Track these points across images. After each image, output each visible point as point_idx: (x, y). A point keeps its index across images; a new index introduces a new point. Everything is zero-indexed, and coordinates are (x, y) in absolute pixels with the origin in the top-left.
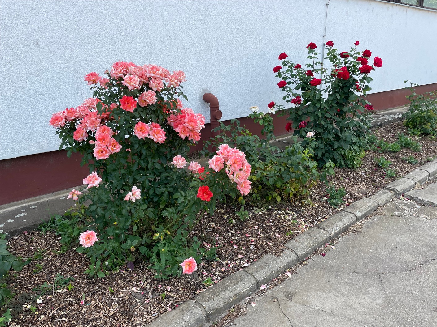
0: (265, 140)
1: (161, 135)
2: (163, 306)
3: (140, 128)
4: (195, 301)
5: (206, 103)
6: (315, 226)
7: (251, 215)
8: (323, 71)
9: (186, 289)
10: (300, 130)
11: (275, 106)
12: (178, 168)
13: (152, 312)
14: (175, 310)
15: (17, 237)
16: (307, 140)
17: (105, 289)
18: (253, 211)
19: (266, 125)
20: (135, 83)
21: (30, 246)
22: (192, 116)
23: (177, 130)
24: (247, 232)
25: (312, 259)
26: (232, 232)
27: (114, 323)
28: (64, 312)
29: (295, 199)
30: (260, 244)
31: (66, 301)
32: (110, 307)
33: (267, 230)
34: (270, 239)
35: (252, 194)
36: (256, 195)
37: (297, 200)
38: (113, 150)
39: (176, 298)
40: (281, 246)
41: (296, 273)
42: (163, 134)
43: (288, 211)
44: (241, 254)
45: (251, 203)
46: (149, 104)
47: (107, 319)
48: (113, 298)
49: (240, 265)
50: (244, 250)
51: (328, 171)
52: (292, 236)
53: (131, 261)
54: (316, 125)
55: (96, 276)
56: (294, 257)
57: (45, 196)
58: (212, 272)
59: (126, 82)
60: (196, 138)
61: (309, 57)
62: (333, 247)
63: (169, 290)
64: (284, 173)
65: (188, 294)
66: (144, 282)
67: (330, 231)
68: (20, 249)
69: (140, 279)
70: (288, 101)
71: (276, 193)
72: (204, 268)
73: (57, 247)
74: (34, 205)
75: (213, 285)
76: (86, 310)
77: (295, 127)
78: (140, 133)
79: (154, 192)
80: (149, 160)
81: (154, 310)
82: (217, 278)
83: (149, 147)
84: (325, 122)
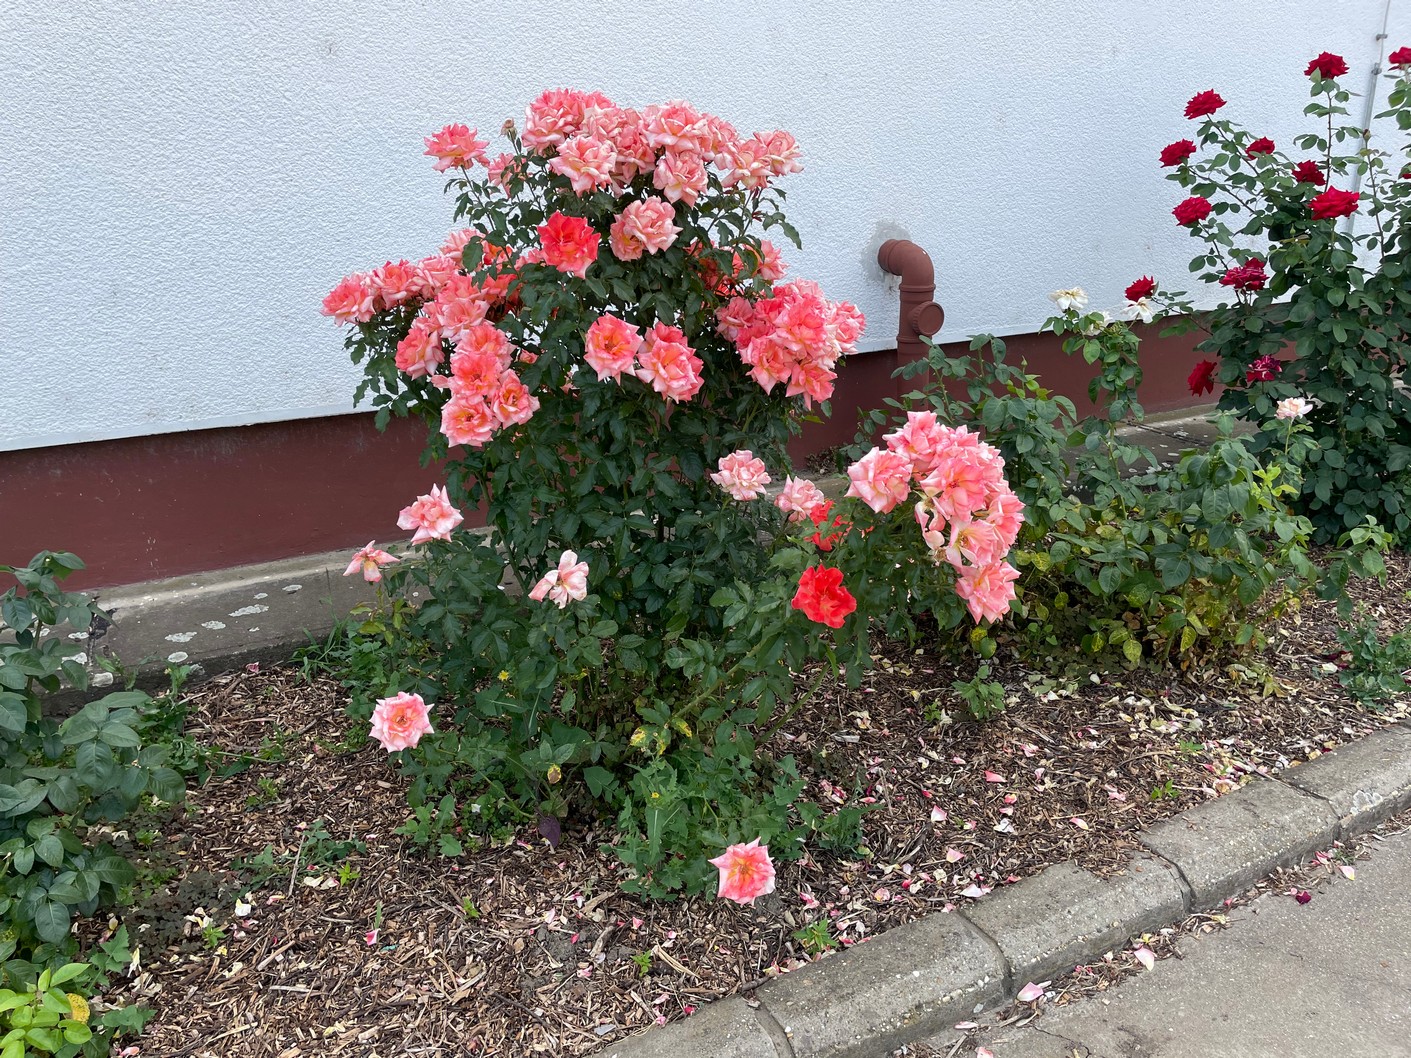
0: (1102, 422)
1: (684, 369)
2: (639, 1000)
3: (606, 338)
4: (756, 1004)
5: (888, 277)
6: (1276, 776)
7: (1014, 700)
8: (1367, 162)
9: (733, 948)
10: (1250, 392)
11: (1156, 295)
12: (737, 498)
13: (596, 1016)
14: (676, 1027)
15: (224, 681)
16: (1275, 431)
17: (454, 902)
18: (1025, 684)
19: (1109, 364)
20: (598, 168)
21: (258, 714)
22: (806, 305)
23: (747, 355)
24: (991, 764)
25: (1250, 909)
26: (933, 755)
27: (461, 1035)
28: (307, 960)
29: (1200, 658)
30: (1038, 818)
31: (323, 921)
32: (457, 969)
33: (1074, 767)
34: (1080, 804)
35: (1029, 621)
36: (1042, 627)
37: (1208, 662)
38: (507, 416)
39: (688, 980)
40: (1124, 838)
41: (1178, 957)
42: (690, 367)
43: (1166, 700)
44: (959, 845)
45: (1020, 653)
46: (646, 252)
47: (441, 1012)
48: (472, 938)
49: (949, 886)
50: (969, 832)
51: (1357, 561)
52: (1176, 806)
53: (553, 812)
54: (1317, 375)
55: (433, 850)
56: (1173, 892)
57: (334, 554)
58: (838, 899)
59: (566, 161)
60: (814, 391)
61: (1313, 108)
62: (1349, 872)
63: (668, 944)
64: (1164, 552)
65: (736, 969)
66: (588, 898)
67: (1340, 804)
68: (225, 722)
69: (575, 885)
70: (1209, 278)
71: (1126, 625)
72: (808, 879)
73: (337, 727)
74: (295, 581)
75: (833, 952)
76: (377, 967)
77: (1228, 379)
78: (605, 355)
79: (650, 579)
80: (638, 460)
81: (604, 1008)
82: (852, 928)
83: (640, 414)
84: (1360, 365)
